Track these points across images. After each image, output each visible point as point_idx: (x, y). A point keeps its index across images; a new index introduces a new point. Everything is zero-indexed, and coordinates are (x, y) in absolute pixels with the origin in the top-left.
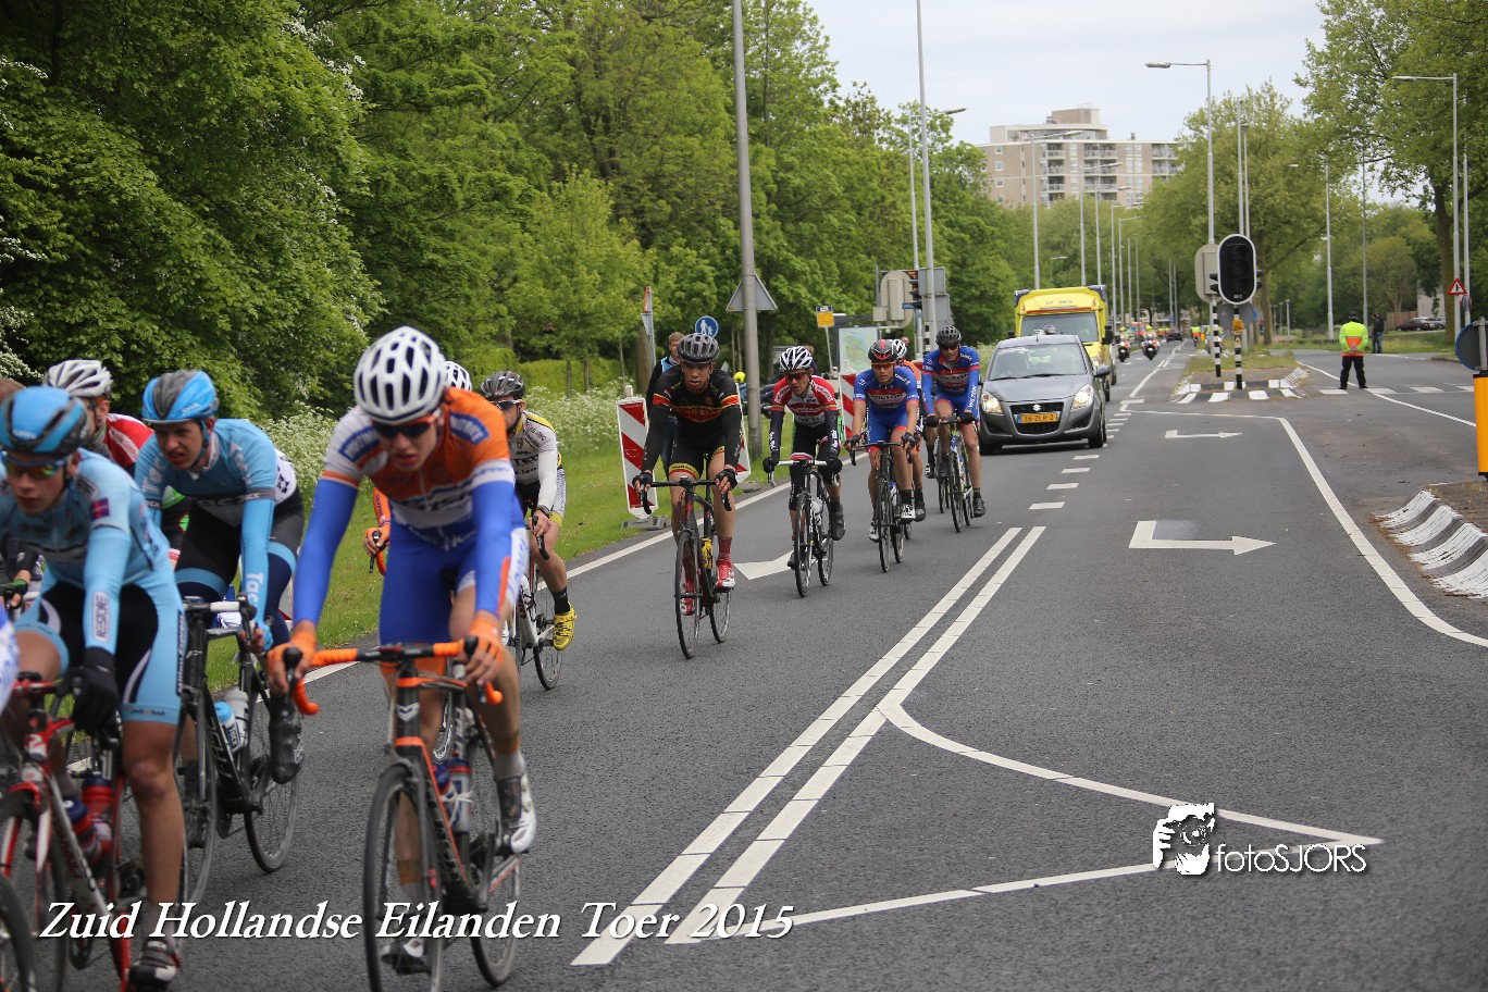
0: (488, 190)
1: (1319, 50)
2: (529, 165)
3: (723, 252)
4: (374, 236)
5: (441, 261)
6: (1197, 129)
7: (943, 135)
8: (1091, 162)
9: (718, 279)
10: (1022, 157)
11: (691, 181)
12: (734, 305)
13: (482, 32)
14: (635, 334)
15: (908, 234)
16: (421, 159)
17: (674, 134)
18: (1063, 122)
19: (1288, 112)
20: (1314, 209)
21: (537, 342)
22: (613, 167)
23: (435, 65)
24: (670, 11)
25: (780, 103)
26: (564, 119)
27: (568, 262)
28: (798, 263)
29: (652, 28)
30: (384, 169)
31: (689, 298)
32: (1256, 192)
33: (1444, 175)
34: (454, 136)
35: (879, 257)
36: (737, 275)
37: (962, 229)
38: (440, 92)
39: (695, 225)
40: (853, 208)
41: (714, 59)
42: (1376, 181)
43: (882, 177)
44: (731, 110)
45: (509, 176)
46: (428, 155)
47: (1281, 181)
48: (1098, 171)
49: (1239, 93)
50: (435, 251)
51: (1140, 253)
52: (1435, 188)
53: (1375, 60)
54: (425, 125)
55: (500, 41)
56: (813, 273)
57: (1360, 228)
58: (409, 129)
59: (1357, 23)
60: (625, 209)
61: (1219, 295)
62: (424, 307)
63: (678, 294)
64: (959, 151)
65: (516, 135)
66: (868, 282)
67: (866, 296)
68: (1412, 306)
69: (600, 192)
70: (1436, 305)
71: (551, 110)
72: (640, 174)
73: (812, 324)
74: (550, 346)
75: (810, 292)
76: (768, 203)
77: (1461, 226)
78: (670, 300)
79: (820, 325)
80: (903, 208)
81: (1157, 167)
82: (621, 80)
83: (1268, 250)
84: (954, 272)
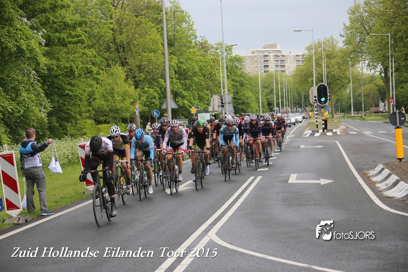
0: (86, 71)
1: (347, 26)
2: (99, 62)
3: (161, 90)
4: (49, 85)
5: (71, 93)
6: (309, 51)
7: (230, 52)
8: (277, 61)
9: (159, 98)
10: (256, 59)
11: (151, 67)
12: (164, 107)
13: (84, 21)
14: (133, 116)
15: (220, 83)
16: (64, 61)
17: (145, 52)
18: (268, 48)
19: (338, 45)
20: (347, 75)
21: (102, 119)
22: (126, 63)
23: (68, 31)
24: (143, 14)
25: (179, 43)
26: (110, 48)
27: (112, 93)
28: (185, 93)
29: (138, 19)
30: (52, 65)
31: (151, 104)
32: (328, 70)
33: (387, 65)
34: (74, 54)
35: (210, 91)
36: (165, 97)
37: (236, 82)
38: (70, 40)
39: (152, 81)
40: (202, 76)
41: (157, 29)
42: (365, 67)
43: (211, 65)
44: (163, 45)
45: (93, 67)
46: (66, 59)
47: (336, 67)
48: (279, 63)
49: (322, 40)
50: (69, 90)
51: (293, 89)
52: (384, 69)
53: (365, 29)
54: (65, 50)
55: (89, 23)
56: (190, 96)
57: (361, 81)
58: (60, 51)
59: (359, 17)
60: (130, 76)
61: (317, 102)
62: (65, 108)
63: (147, 103)
64: (235, 58)
65: (94, 53)
66: (207, 99)
67: (207, 103)
68: (377, 106)
69: (122, 71)
70: (385, 105)
71: (106, 45)
72: (135, 65)
73: (189, 112)
74: (106, 120)
75: (188, 102)
76: (175, 74)
77: (392, 80)
78: (144, 105)
79: (192, 113)
80: (218, 76)
81: (298, 63)
82: (128, 35)
83: (332, 88)
84: (234, 95)
